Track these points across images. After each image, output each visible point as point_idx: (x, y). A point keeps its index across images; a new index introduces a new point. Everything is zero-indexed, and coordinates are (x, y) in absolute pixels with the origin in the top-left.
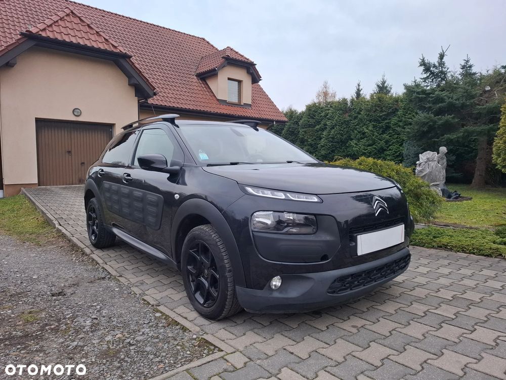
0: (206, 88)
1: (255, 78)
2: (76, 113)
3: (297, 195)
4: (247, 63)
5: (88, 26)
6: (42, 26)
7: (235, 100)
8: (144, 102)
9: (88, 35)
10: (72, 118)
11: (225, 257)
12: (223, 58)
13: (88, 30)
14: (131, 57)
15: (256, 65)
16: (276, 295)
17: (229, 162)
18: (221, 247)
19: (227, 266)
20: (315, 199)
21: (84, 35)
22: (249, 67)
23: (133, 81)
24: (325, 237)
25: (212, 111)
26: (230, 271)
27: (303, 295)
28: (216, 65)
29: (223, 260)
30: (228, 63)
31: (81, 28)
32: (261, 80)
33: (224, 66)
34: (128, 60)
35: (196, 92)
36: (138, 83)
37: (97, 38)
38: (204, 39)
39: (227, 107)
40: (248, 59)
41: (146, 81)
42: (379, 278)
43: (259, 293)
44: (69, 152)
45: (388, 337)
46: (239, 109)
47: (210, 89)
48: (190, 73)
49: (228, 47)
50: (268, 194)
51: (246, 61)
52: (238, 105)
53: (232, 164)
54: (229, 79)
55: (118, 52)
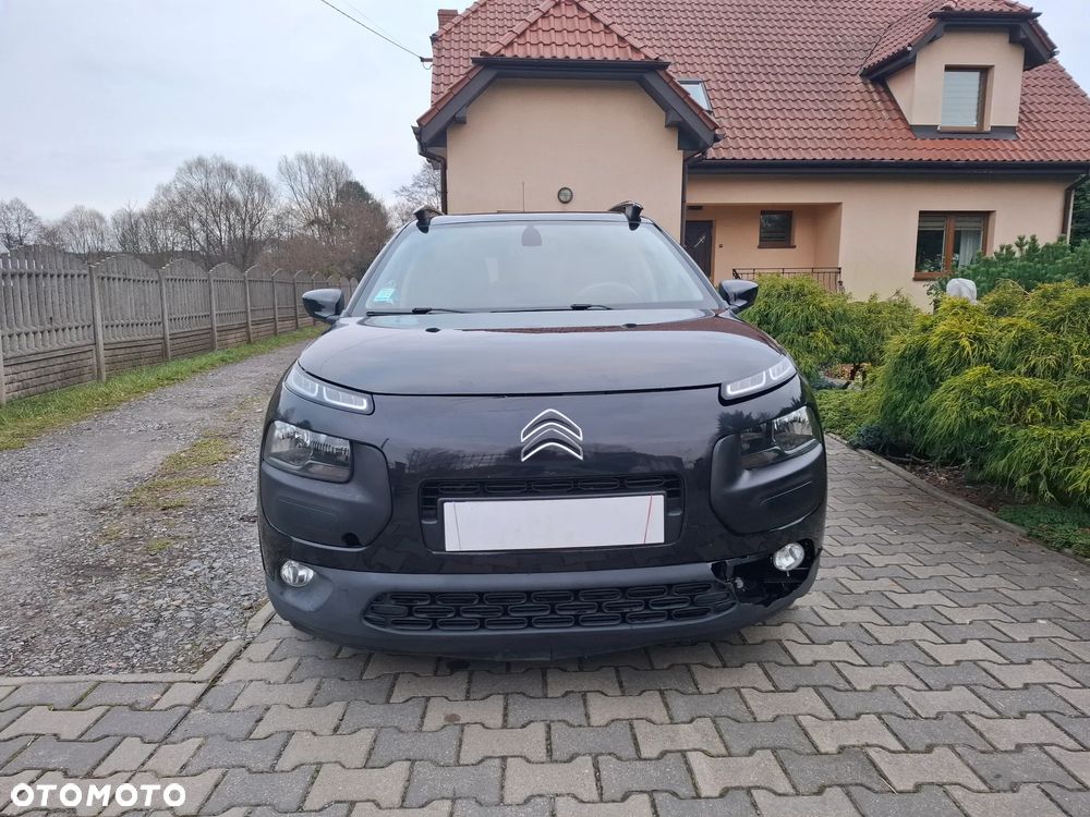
1: (1034, 48)
2: (563, 198)
5: (591, 16)
6: (505, 40)
7: (966, 120)
8: (700, 159)
9: (587, 38)
10: (558, 207)
12: (932, 16)
13: (590, 25)
14: (666, 65)
21: (579, 38)
22: (1016, 26)
23: (674, 117)
25: (890, 159)
28: (910, 40)
30: (946, 26)
31: (578, 24)
32: (1055, 54)
33: (935, 38)
34: (661, 73)
36: (680, 120)
37: (605, 39)
39: (947, 144)
40: (1013, 5)
46: (972, 144)
47: (894, 102)
48: (848, 71)
51: (1006, 10)
52: (977, 133)
53: (415, 312)
54: (949, 68)
55: (642, 61)
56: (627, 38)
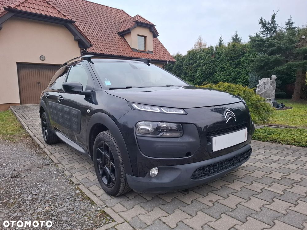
0: (124, 41)
1: (155, 34)
2: (42, 59)
3: (168, 109)
4: (149, 25)
5: (47, 3)
6: (17, 3)
7: (142, 49)
8: (85, 51)
9: (47, 9)
10: (40, 62)
11: (119, 153)
12: (134, 22)
13: (47, 5)
14: (75, 22)
15: (155, 26)
16: (154, 181)
17: (125, 87)
18: (116, 147)
19: (120, 160)
20: (182, 112)
21: (44, 8)
22: (151, 27)
23: (77, 38)
24: (188, 139)
25: (128, 56)
26: (122, 164)
27: (173, 181)
28: (130, 27)
29: (118, 156)
30: (137, 25)
31: (43, 4)
32: (158, 35)
33: (135, 27)
34: (73, 24)
35: (118, 44)
36: (79, 39)
37: (53, 10)
38: (122, 11)
39: (137, 53)
40: (150, 22)
41: (85, 37)
42: (229, 166)
43: (142, 179)
44: (39, 83)
45: (235, 209)
46: (145, 54)
47: (126, 42)
48: (114, 32)
49: (137, 15)
50: (148, 109)
51: (149, 23)
52: (145, 52)
53: (127, 88)
54: (138, 35)
55: (67, 19)
56: (61, 11)
